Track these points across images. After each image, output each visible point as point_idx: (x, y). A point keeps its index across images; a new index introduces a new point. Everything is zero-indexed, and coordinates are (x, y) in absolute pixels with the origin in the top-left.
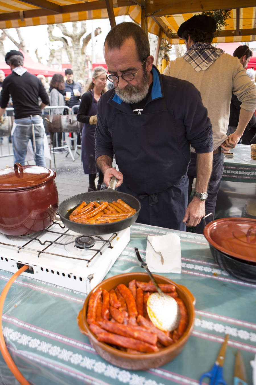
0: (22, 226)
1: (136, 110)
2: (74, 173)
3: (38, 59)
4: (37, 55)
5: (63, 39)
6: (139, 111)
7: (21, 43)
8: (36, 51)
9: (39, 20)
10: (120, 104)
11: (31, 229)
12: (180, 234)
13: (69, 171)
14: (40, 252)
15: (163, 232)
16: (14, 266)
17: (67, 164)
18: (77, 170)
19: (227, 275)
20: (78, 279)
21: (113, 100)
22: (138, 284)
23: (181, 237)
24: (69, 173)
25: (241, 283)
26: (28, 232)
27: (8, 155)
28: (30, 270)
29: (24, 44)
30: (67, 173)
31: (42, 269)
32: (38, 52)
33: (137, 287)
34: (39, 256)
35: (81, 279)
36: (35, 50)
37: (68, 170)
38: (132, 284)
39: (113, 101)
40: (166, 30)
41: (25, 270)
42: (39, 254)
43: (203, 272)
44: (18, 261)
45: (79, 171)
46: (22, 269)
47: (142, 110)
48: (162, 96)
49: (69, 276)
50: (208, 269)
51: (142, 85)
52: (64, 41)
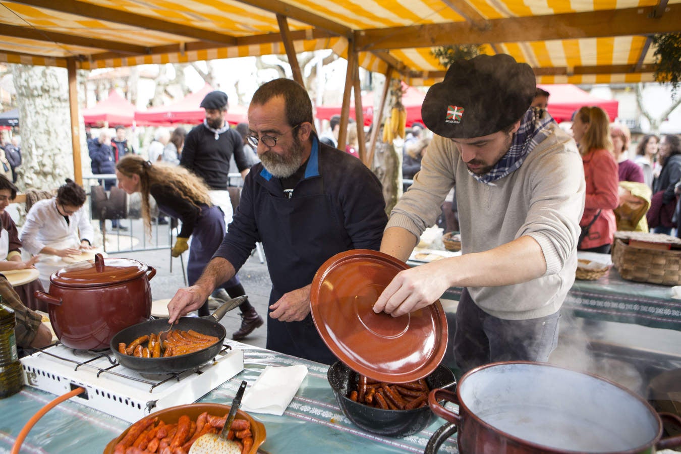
0: (92, 336)
1: (287, 190)
2: (256, 282)
3: (239, 95)
4: (237, 89)
5: (277, 68)
6: (290, 192)
7: (210, 74)
8: (236, 84)
9: (206, 54)
10: (268, 180)
11: (104, 342)
12: (309, 366)
13: (250, 279)
14: (101, 371)
15: (287, 361)
16: (66, 388)
17: (251, 267)
18: (262, 278)
19: (350, 423)
20: (136, 406)
21: (261, 174)
22: (208, 418)
23: (309, 370)
24: (249, 282)
25: (362, 434)
26: (99, 345)
27: (155, 247)
28: (84, 395)
29: (213, 75)
30: (246, 281)
31: (97, 392)
32: (239, 85)
33: (206, 421)
34: (98, 376)
35: (139, 406)
36: (235, 82)
37: (247, 277)
38: (201, 417)
39: (261, 176)
40: (399, 67)
41: (79, 393)
42: (100, 373)
43: (320, 417)
44: (72, 381)
45: (265, 280)
46: (75, 391)
47: (292, 190)
48: (318, 175)
49: (127, 402)
50: (327, 414)
51: (290, 156)
52: (280, 70)
